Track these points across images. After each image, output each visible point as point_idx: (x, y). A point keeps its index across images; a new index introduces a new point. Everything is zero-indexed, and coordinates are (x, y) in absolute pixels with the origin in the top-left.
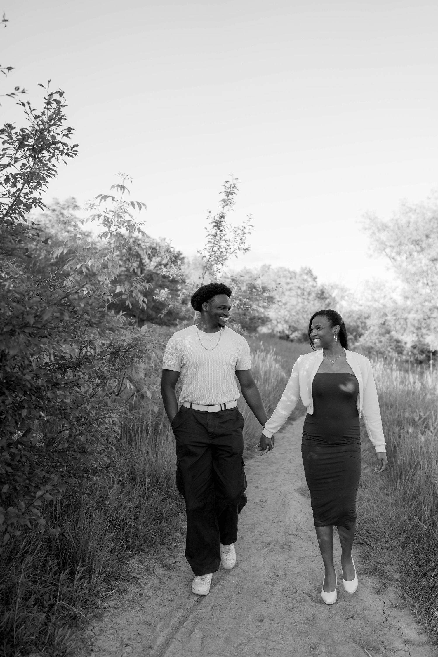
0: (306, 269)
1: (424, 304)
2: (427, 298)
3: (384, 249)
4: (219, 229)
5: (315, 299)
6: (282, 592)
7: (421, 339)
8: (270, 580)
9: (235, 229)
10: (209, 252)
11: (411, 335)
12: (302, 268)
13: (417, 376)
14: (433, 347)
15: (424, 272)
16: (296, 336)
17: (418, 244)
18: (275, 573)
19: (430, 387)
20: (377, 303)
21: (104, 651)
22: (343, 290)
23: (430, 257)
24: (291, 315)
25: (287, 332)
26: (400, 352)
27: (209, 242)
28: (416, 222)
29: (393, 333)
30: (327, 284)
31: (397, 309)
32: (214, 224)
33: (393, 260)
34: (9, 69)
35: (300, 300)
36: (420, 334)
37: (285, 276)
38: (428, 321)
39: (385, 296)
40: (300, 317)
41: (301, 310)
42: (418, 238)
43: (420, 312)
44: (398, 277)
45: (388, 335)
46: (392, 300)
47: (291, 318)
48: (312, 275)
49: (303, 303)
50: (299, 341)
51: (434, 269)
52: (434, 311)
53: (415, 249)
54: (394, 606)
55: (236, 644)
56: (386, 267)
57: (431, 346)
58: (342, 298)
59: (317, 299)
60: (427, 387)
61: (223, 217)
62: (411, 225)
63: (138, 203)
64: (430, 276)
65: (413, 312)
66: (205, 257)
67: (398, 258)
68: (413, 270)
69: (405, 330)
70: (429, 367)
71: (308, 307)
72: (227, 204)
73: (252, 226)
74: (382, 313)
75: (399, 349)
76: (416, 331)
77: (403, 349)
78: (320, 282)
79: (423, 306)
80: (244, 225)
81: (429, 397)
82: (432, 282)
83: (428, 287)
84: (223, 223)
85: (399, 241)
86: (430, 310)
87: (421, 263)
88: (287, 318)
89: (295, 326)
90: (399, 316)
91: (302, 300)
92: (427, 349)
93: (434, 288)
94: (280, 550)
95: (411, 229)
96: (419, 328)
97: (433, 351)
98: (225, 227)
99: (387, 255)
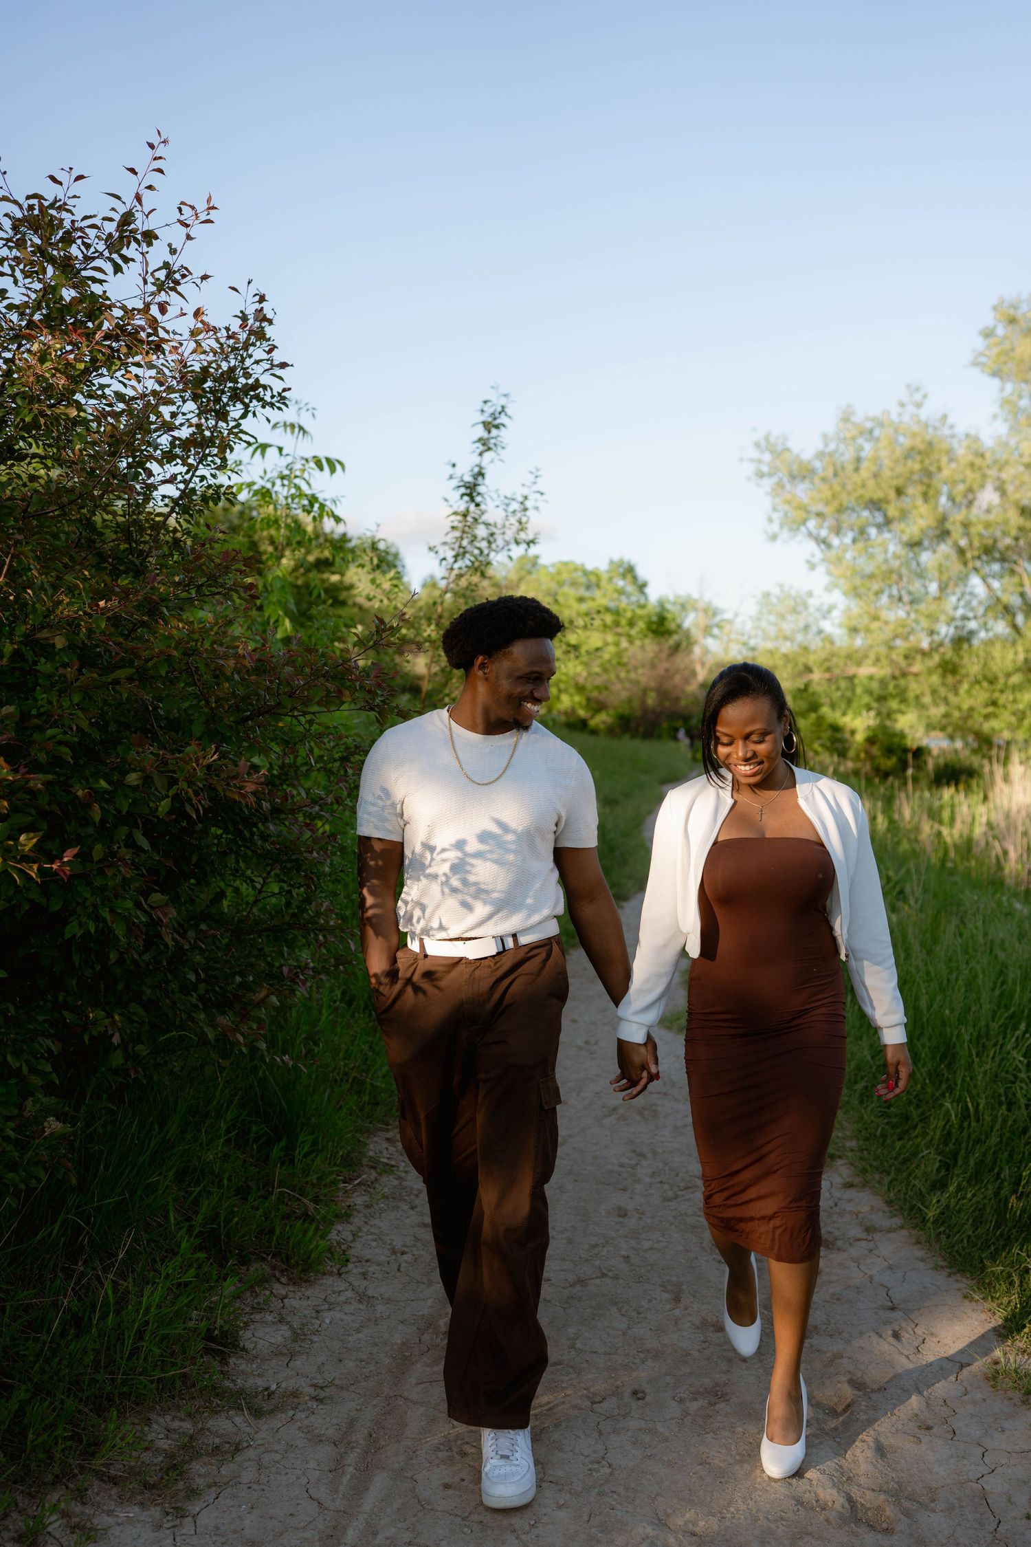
0: (620, 564)
1: (893, 644)
2: (900, 630)
3: (804, 522)
4: (472, 500)
5: (646, 636)
6: (653, 1175)
7: (888, 723)
8: (627, 1161)
9: (507, 501)
10: (453, 549)
11: (864, 713)
12: (612, 562)
13: (879, 804)
14: (913, 739)
15: (891, 571)
16: (604, 722)
17: (879, 509)
18: (634, 1151)
19: (909, 827)
20: (788, 644)
21: (367, 1261)
22: (710, 612)
23: (905, 538)
24: (590, 674)
25: (582, 713)
26: (843, 754)
27: (453, 528)
28: (876, 459)
29: (825, 710)
30: (671, 598)
31: (833, 655)
32: (463, 490)
33: (823, 546)
34: (205, 277)
35: (610, 638)
36: (884, 711)
37: (574, 584)
38: (902, 682)
39: (807, 628)
40: (612, 676)
41: (614, 662)
42: (879, 495)
43: (884, 662)
44: (836, 586)
45: (813, 716)
46: (823, 635)
47: (590, 680)
48: (635, 578)
49: (617, 644)
50: (611, 731)
51: (914, 565)
52: (914, 659)
53: (871, 520)
54: (849, 1185)
55: (587, 1246)
56: (808, 562)
57: (910, 737)
58: (707, 631)
59: (650, 635)
60: (902, 825)
61: (481, 474)
62: (864, 465)
63: (328, 460)
64: (905, 579)
65: (869, 661)
66: (444, 559)
67: (836, 542)
68: (870, 568)
69: (849, 702)
70: (905, 784)
71: (630, 653)
72: (489, 449)
73: (542, 494)
74: (801, 667)
75: (838, 745)
76: (875, 705)
77: (847, 745)
78: (654, 594)
79: (891, 648)
80: (525, 491)
81: (905, 846)
82: (910, 593)
83: (900, 605)
84: (481, 489)
85: (836, 503)
86: (906, 657)
87: (886, 552)
88: (581, 680)
89: (601, 698)
90: (837, 671)
91: (616, 638)
92: (899, 745)
93: (916, 607)
94: (638, 1118)
95: (864, 473)
96: (881, 699)
97: (915, 747)
98: (486, 496)
99: (810, 534)
